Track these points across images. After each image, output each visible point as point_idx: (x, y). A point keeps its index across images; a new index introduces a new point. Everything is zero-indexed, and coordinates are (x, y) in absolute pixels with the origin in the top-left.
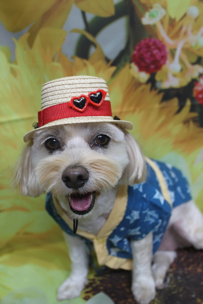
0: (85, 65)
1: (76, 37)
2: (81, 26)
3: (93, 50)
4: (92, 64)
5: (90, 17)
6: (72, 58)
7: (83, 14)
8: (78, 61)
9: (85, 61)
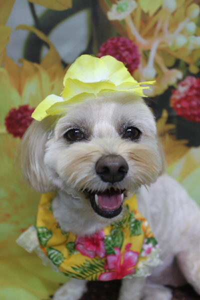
0: (37, 70)
1: (24, 35)
2: (29, 21)
3: (45, 52)
4: (46, 69)
5: (40, 10)
6: (20, 61)
7: (32, 6)
8: (27, 65)
9: (36, 65)
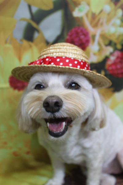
0: (31, 46)
1: (24, 24)
2: (28, 16)
3: (36, 35)
4: (36, 45)
5: (34, 9)
6: (21, 40)
7: (30, 7)
8: (25, 43)
9: (31, 43)
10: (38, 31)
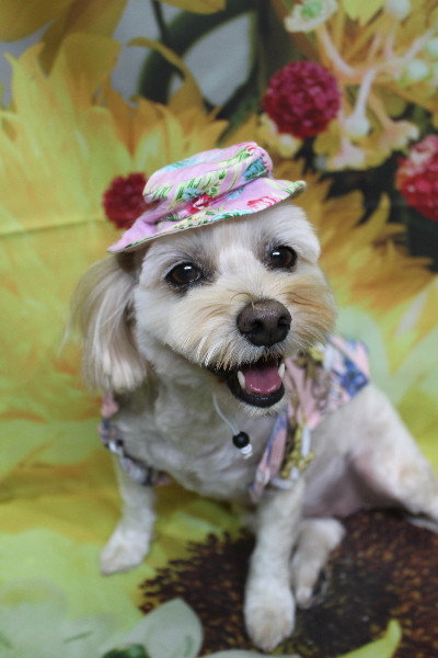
0: (160, 116)
1: (140, 56)
2: (151, 31)
3: (176, 85)
4: (176, 113)
5: (171, 13)
6: (133, 99)
7: (157, 6)
8: (145, 106)
9: (160, 107)
10: (182, 74)
